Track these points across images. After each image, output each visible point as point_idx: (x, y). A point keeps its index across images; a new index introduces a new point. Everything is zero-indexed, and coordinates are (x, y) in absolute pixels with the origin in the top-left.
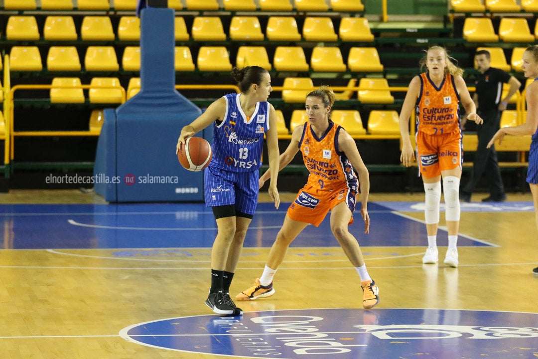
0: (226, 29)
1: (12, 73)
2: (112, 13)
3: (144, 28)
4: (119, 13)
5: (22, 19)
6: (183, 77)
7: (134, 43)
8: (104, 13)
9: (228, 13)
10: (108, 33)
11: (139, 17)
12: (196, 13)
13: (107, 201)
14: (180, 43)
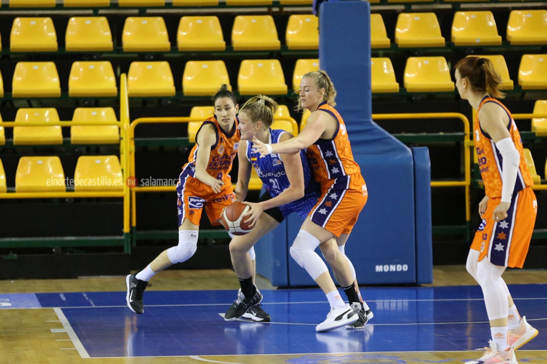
0: (446, 30)
1: (132, 100)
2: (275, 9)
3: (325, 30)
4: (286, 9)
5: (144, 21)
6: (383, 101)
7: (309, 54)
8: (265, 10)
9: (449, 6)
10: (271, 40)
11: (317, 15)
12: (402, 7)
13: (274, 285)
14: (377, 52)
